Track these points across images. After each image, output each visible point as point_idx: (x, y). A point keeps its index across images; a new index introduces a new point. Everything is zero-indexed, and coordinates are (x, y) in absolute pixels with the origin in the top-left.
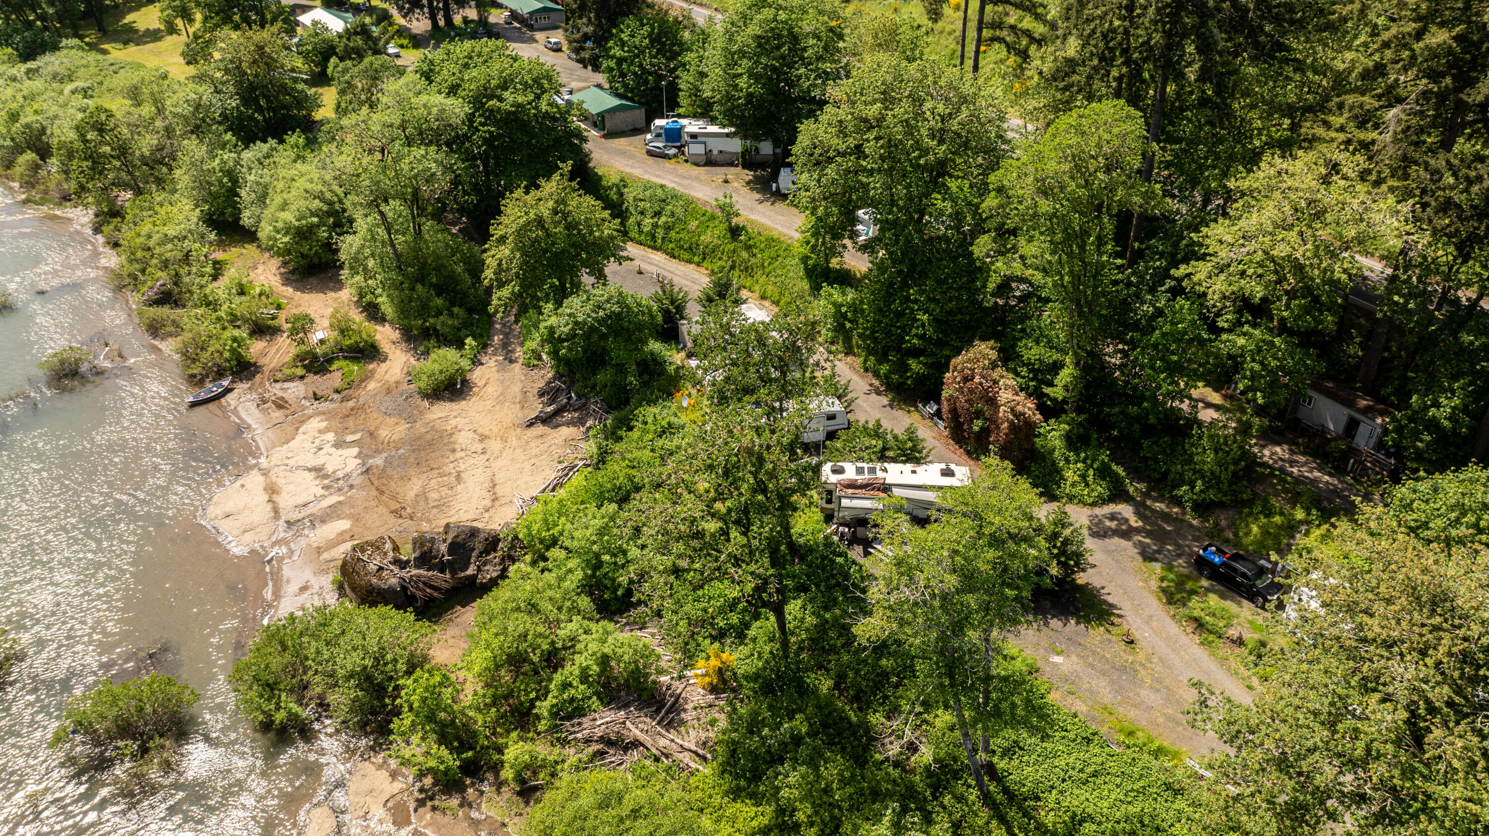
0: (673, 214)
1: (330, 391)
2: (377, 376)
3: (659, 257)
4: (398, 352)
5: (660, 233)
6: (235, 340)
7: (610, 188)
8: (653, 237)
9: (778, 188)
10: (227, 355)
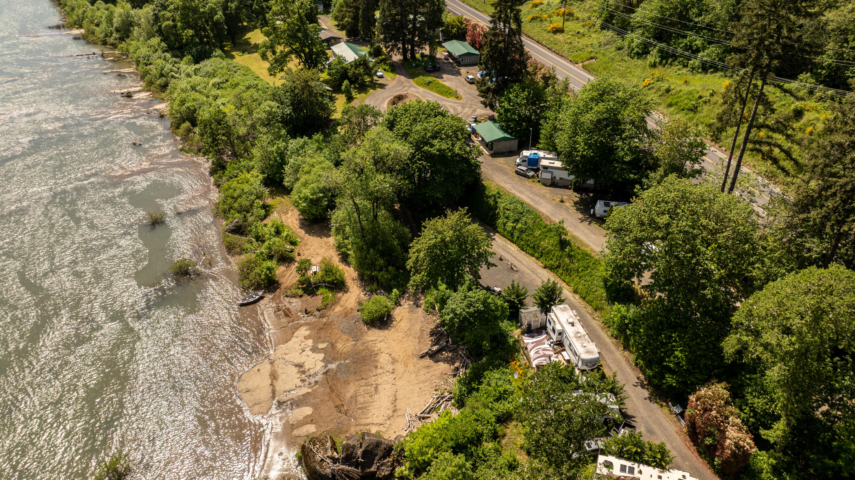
0: (526, 223)
1: (314, 309)
2: (341, 302)
3: (513, 248)
4: (355, 287)
5: (516, 234)
6: (269, 269)
7: (490, 197)
8: (512, 235)
9: (594, 212)
10: (263, 277)
